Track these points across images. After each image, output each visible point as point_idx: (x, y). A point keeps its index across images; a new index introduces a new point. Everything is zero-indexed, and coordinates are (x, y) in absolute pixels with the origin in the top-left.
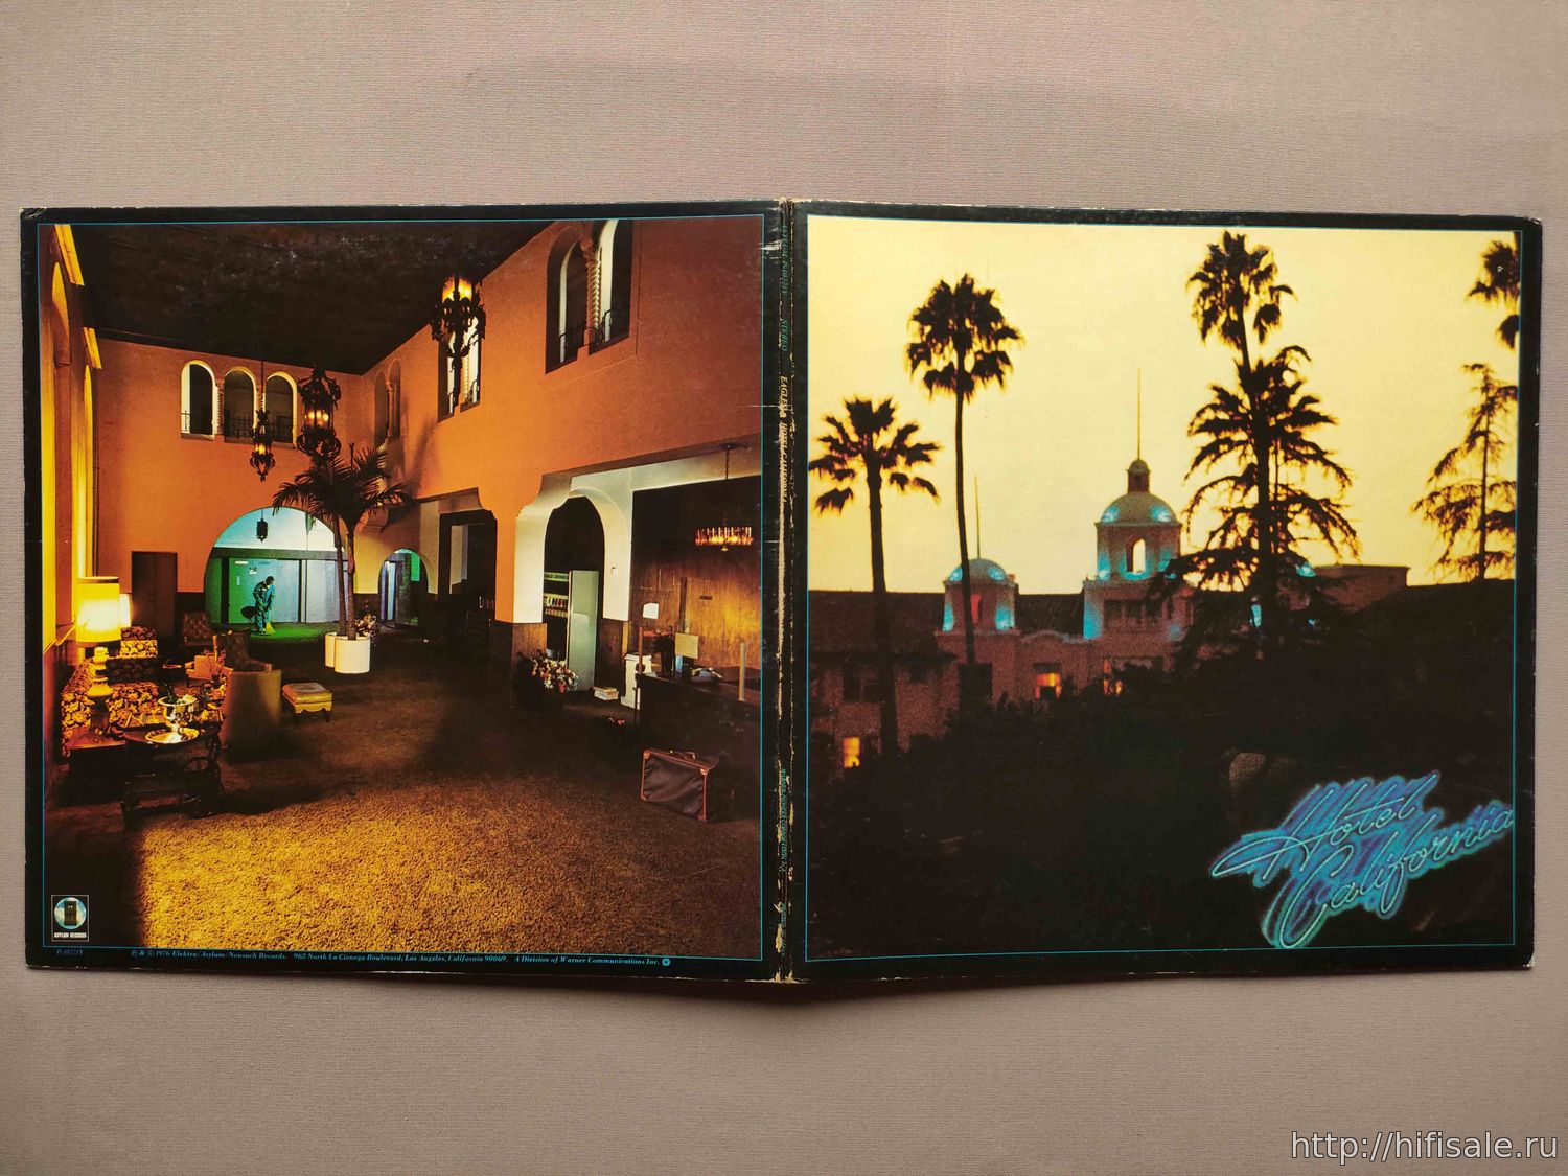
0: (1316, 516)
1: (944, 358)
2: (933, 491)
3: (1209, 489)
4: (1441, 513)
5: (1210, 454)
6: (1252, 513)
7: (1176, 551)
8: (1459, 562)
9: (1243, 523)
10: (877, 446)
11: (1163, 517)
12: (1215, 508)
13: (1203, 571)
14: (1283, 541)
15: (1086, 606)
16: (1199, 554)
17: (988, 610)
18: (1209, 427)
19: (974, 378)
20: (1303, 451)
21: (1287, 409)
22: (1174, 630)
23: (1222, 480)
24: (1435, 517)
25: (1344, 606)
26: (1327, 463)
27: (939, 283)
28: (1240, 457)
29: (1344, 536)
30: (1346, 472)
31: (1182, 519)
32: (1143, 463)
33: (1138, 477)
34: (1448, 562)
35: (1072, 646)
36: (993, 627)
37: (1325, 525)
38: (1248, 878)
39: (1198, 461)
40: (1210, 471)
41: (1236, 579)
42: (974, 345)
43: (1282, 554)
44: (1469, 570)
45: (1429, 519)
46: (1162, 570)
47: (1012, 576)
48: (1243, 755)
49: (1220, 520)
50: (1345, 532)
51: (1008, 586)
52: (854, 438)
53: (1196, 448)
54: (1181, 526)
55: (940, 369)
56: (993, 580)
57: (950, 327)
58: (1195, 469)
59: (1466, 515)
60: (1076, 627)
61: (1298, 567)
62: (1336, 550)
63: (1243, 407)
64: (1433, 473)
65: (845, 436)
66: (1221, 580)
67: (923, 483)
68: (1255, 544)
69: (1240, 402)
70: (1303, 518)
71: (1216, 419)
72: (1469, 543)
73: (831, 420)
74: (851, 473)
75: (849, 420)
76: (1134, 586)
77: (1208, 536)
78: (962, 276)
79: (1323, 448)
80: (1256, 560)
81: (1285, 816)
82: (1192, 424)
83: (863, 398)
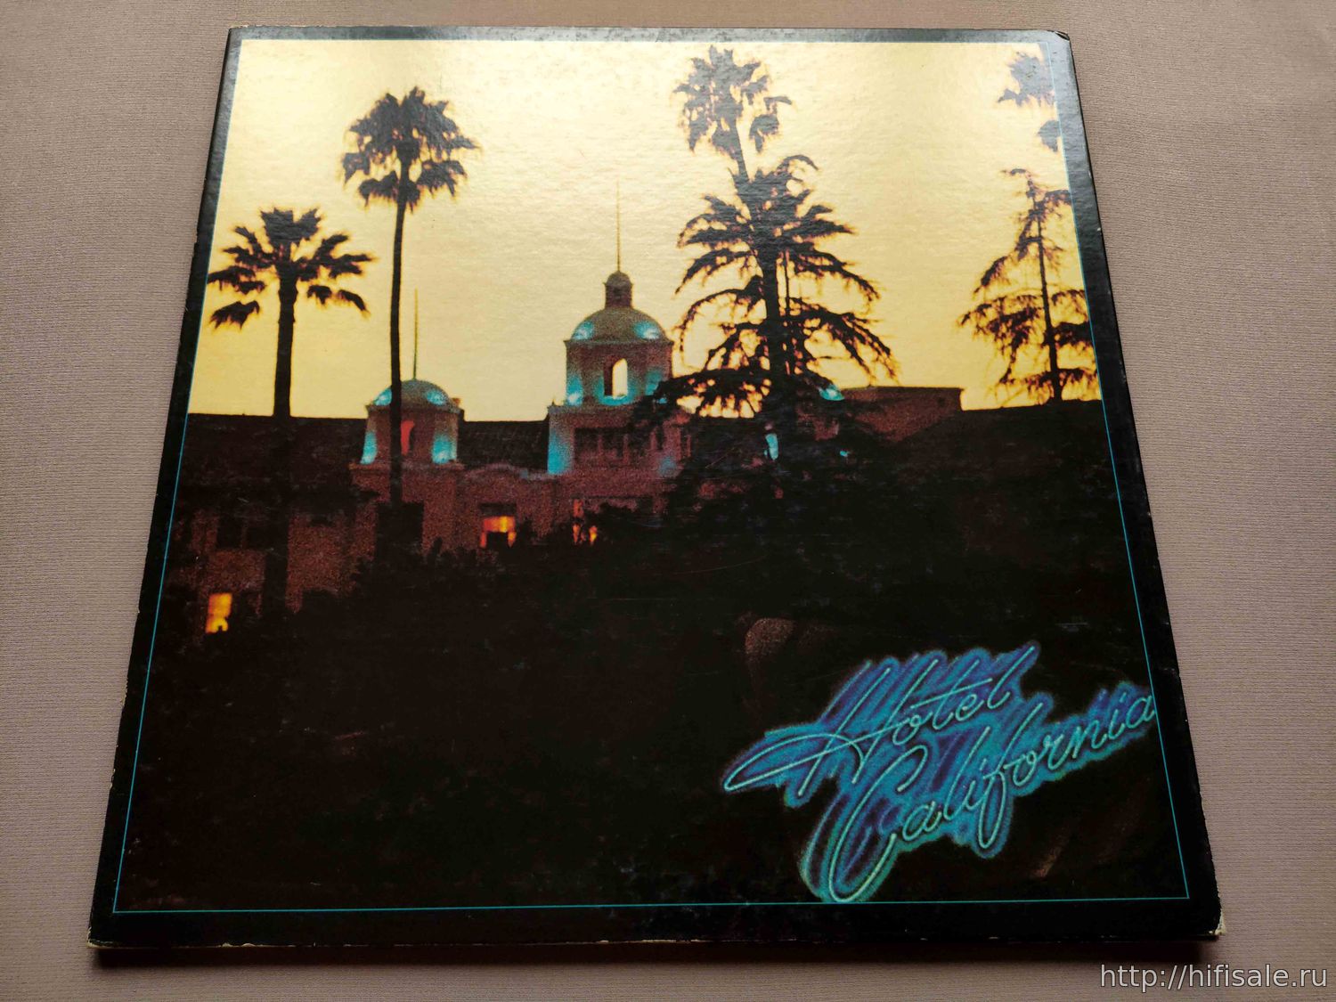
0: (838, 333)
1: (385, 167)
2: (360, 303)
3: (706, 302)
4: (994, 327)
5: (705, 266)
6: (760, 329)
7: (668, 372)
8: (1026, 380)
9: (750, 341)
10: (295, 257)
11: (649, 334)
12: (714, 324)
13: (701, 395)
14: (800, 360)
15: (551, 435)
16: (695, 375)
17: (423, 439)
18: (701, 238)
19: (419, 187)
20: (817, 263)
21: (795, 220)
22: (666, 464)
23: (722, 293)
24: (988, 331)
25: (882, 434)
26: (847, 275)
27: (384, 95)
28: (742, 269)
29: (876, 353)
30: (872, 285)
31: (673, 336)
32: (624, 275)
33: (618, 291)
34: (1012, 381)
35: (532, 482)
36: (429, 460)
37: (851, 342)
38: (775, 794)
39: (691, 273)
40: (707, 284)
41: (744, 404)
42: (422, 155)
43: (800, 375)
44: (1040, 389)
45: (981, 334)
46: (650, 393)
47: (456, 400)
48: (764, 621)
49: (721, 337)
50: (876, 350)
51: (451, 411)
52: (268, 248)
53: (689, 260)
54: (672, 343)
55: (379, 178)
56: (431, 404)
57: (395, 137)
58: (690, 283)
59: (1028, 328)
60: (540, 461)
61: (821, 390)
62: (868, 370)
63: (742, 217)
64: (979, 284)
65: (258, 248)
66: (724, 405)
67: (347, 296)
68: (765, 363)
69: (739, 213)
70: (823, 335)
71: (710, 229)
72: (1036, 360)
73: (241, 231)
74: (260, 286)
75: (264, 231)
76: (615, 411)
77: (707, 355)
78: (411, 88)
79: (841, 259)
80: (767, 382)
81: (826, 705)
82: (682, 235)
83: (283, 207)
